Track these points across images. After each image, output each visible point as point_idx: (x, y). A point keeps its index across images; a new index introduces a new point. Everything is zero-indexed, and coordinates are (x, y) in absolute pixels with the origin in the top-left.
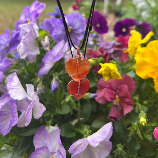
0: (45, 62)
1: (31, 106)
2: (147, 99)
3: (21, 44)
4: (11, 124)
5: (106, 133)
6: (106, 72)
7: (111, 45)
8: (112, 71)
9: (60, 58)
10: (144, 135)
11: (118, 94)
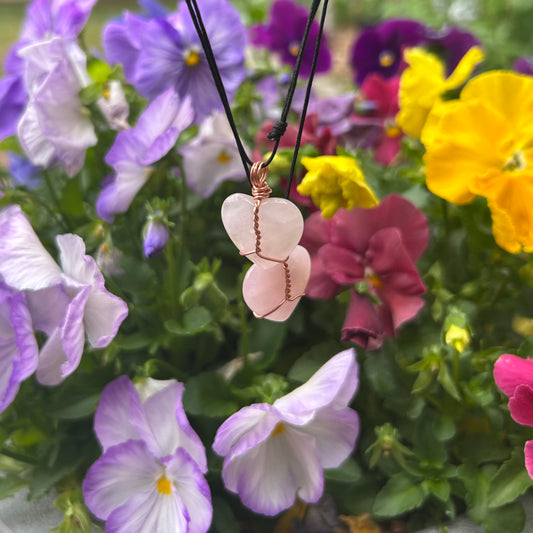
0: (115, 166)
1: (78, 306)
2: (471, 277)
3: (30, 113)
4: (15, 373)
5: (335, 381)
6: (323, 187)
7: (343, 108)
8: (346, 179)
9: (166, 149)
10: (466, 390)
11: (370, 262)
